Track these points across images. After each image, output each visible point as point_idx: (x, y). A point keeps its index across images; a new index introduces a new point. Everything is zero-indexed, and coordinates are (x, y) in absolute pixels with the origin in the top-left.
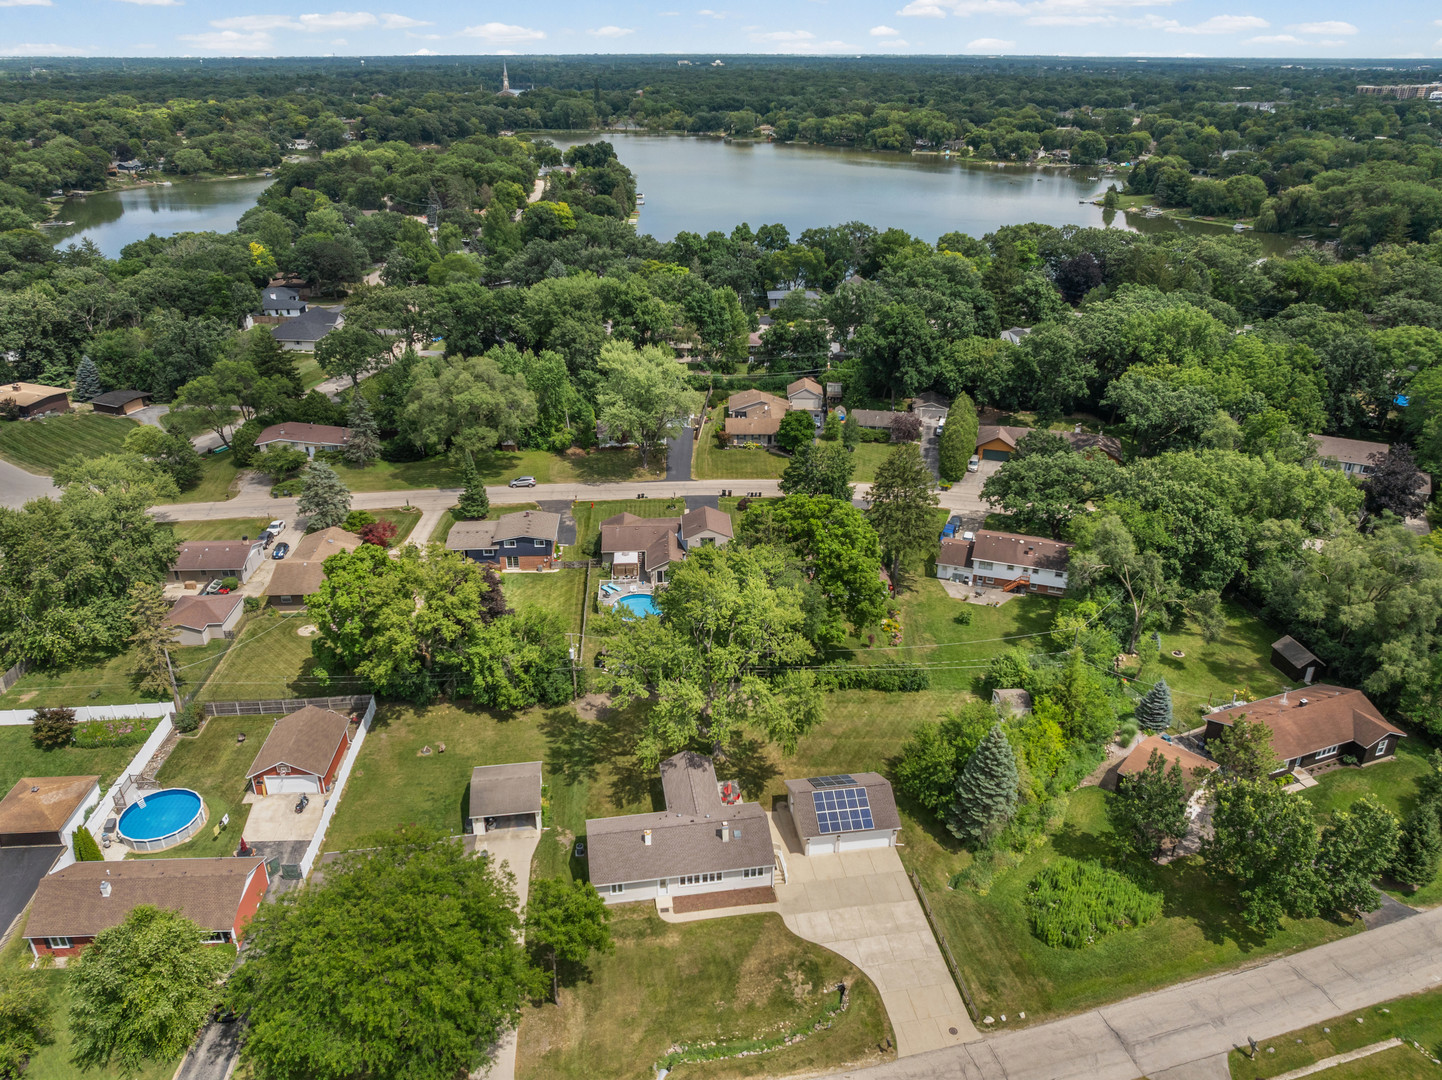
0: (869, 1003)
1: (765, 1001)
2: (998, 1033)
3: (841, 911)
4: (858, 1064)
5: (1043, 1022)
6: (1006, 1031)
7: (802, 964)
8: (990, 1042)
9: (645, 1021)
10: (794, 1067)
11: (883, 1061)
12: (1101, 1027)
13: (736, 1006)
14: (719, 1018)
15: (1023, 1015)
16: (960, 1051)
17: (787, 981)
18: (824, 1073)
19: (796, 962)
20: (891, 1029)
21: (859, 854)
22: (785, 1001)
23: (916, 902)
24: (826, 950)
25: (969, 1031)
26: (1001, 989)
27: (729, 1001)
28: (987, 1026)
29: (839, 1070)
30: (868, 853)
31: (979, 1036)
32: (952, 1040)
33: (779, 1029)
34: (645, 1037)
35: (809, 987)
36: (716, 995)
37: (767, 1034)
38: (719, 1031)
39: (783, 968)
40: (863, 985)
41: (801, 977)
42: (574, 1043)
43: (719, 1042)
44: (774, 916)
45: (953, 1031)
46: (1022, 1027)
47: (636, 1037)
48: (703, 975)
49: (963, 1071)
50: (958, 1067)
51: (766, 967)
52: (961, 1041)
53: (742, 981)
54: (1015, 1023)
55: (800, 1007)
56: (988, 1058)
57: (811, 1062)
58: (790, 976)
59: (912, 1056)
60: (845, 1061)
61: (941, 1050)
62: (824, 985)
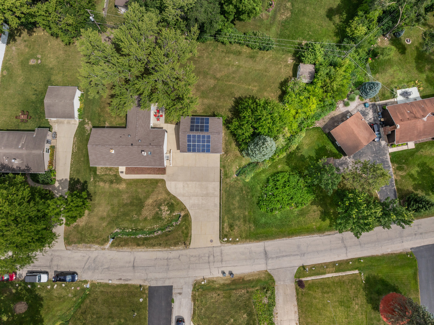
0: (187, 224)
1: (151, 217)
2: (226, 245)
4: (175, 248)
5: (243, 244)
6: (230, 244)
7: (168, 204)
8: (222, 247)
10: (154, 246)
11: (184, 249)
12: (262, 249)
13: (141, 218)
14: (134, 221)
15: (238, 239)
16: (211, 249)
17: (161, 210)
18: (164, 249)
20: (191, 237)
21: (205, 155)
22: (159, 217)
23: (219, 183)
24: (178, 199)
25: (217, 242)
26: (235, 226)
27: (138, 216)
28: (224, 241)
29: (169, 249)
30: (208, 155)
31: (219, 244)
32: (210, 244)
33: (154, 227)
35: (169, 212)
36: (134, 213)
37: (150, 229)
38: (133, 226)
39: (161, 205)
40: (187, 217)
41: (166, 208)
43: (132, 230)
44: (163, 181)
45: (211, 241)
46: (235, 244)
48: (131, 204)
49: (209, 257)
50: (207, 255)
51: (154, 204)
52: (212, 246)
53: (145, 208)
54: (234, 242)
55: (163, 220)
56: (219, 254)
57: (160, 244)
58: (162, 208)
59: (194, 248)
60: (172, 246)
61: (204, 248)
62: (174, 212)
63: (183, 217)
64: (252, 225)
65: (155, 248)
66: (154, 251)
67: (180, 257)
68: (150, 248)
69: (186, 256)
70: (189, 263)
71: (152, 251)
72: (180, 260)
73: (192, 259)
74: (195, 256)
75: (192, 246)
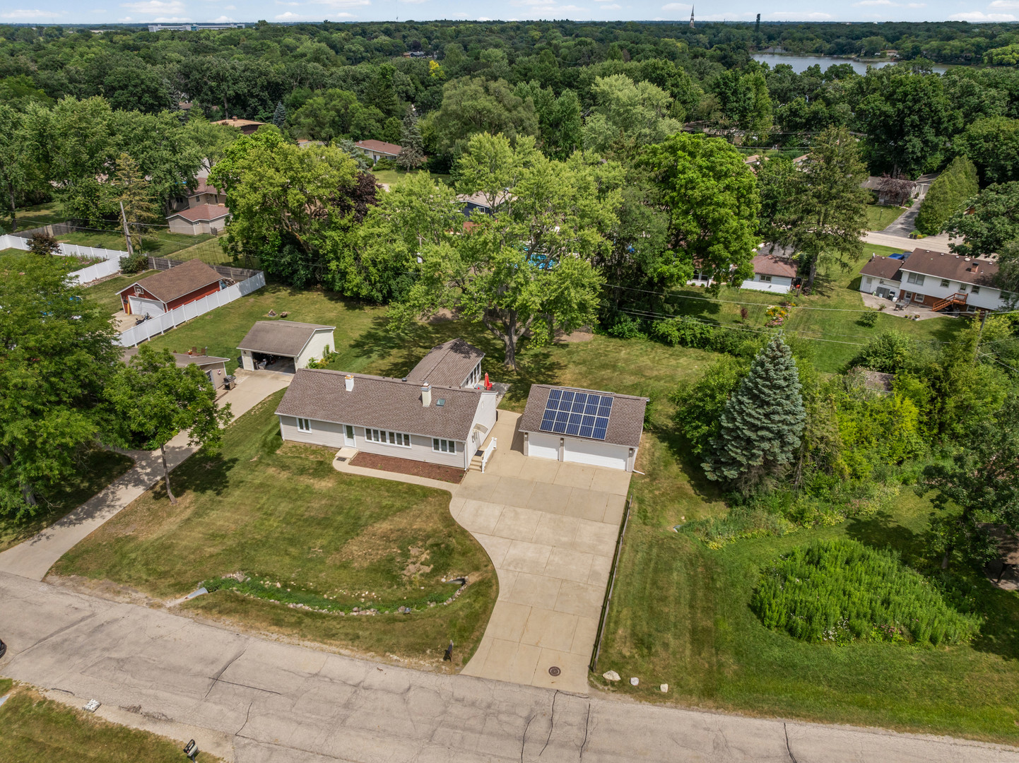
0: (477, 606)
1: (366, 564)
2: (612, 696)
3: (519, 510)
4: (406, 661)
5: (689, 707)
6: (628, 697)
7: (436, 545)
8: (595, 702)
9: (232, 541)
10: (333, 636)
11: (438, 670)
13: (331, 558)
14: (305, 563)
15: (665, 688)
16: (545, 698)
17: (406, 555)
18: (360, 655)
19: (430, 542)
20: (478, 642)
21: (584, 468)
22: (389, 572)
24: (474, 540)
25: (576, 677)
26: (658, 648)
27: (328, 551)
28: (605, 683)
29: (378, 659)
31: (586, 689)
32: (547, 681)
33: (360, 596)
34: (218, 555)
35: (427, 569)
36: (320, 542)
37: (342, 597)
38: (294, 576)
39: (412, 541)
40: (486, 586)
41: (425, 557)
42: (153, 537)
43: (285, 585)
44: (447, 495)
45: (555, 671)
46: (653, 702)
47: (211, 551)
48: (324, 521)
49: (528, 720)
50: (525, 713)
51: (395, 535)
52: (555, 687)
53: (359, 538)
54: (649, 693)
55: (401, 584)
56: (576, 719)
57: (355, 638)
58: (414, 551)
59: (478, 679)
60: (393, 652)
61: (520, 686)
62: (445, 574)
63: (471, 587)
64: (729, 659)
65: (331, 644)
66: (322, 650)
67: (411, 693)
68: (314, 640)
69: (438, 694)
70: (439, 719)
71: (314, 649)
72: (406, 702)
73: (456, 710)
74: (473, 704)
75: (472, 667)
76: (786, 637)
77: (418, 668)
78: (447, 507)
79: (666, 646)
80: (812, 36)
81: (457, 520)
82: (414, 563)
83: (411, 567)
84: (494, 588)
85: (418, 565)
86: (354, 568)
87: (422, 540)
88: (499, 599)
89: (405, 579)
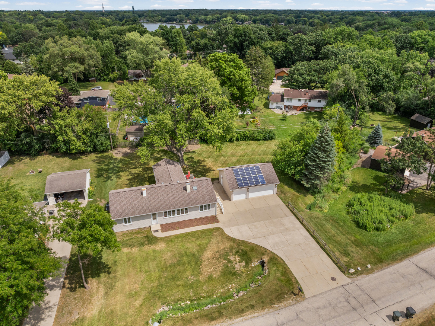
0: (280, 269)
1: (219, 274)
2: (359, 277)
3: (254, 224)
4: (282, 305)
5: (382, 269)
6: (363, 276)
7: (237, 252)
8: (357, 283)
9: (143, 293)
10: (243, 311)
11: (297, 301)
12: (415, 268)
13: (201, 278)
14: (191, 286)
15: (369, 266)
16: (342, 290)
17: (230, 262)
18: (262, 313)
19: (234, 251)
20: (297, 282)
21: (259, 198)
22: (231, 272)
23: (293, 217)
24: (250, 243)
25: (342, 279)
26: (351, 254)
27: (196, 276)
28: (352, 274)
29: (271, 310)
30: (264, 198)
31: (349, 280)
32: (334, 284)
33: (229, 289)
34: (144, 303)
35: (243, 264)
36: (188, 273)
37: (222, 293)
38: (191, 294)
39: (227, 254)
40: (275, 260)
41: (238, 259)
42: (95, 312)
43: (192, 301)
44: (218, 229)
45: (333, 279)
46: (371, 273)
47: (137, 303)
48: (179, 263)
49: (347, 301)
50: (343, 300)
51: (217, 255)
52: (340, 284)
53: (204, 264)
54: (367, 271)
55: (240, 275)
56: (359, 292)
57: (252, 307)
58: (232, 258)
59: (314, 296)
60: (274, 304)
61: (330, 291)
62: (252, 262)
63: (268, 263)
64: (372, 247)
65: (246, 315)
66: (246, 320)
67: (300, 316)
68: (237, 318)
69: (309, 310)
70: (321, 320)
71: (242, 321)
72: (302, 320)
73: (322, 312)
74: (324, 307)
75: (307, 293)
76: (376, 232)
77: (290, 305)
78: (225, 233)
79: (352, 251)
80: (156, 15)
81: (235, 238)
82: (236, 264)
83: (236, 266)
84: (279, 259)
85: (238, 263)
86: (215, 278)
87: (230, 252)
88: (286, 262)
89: (239, 272)
